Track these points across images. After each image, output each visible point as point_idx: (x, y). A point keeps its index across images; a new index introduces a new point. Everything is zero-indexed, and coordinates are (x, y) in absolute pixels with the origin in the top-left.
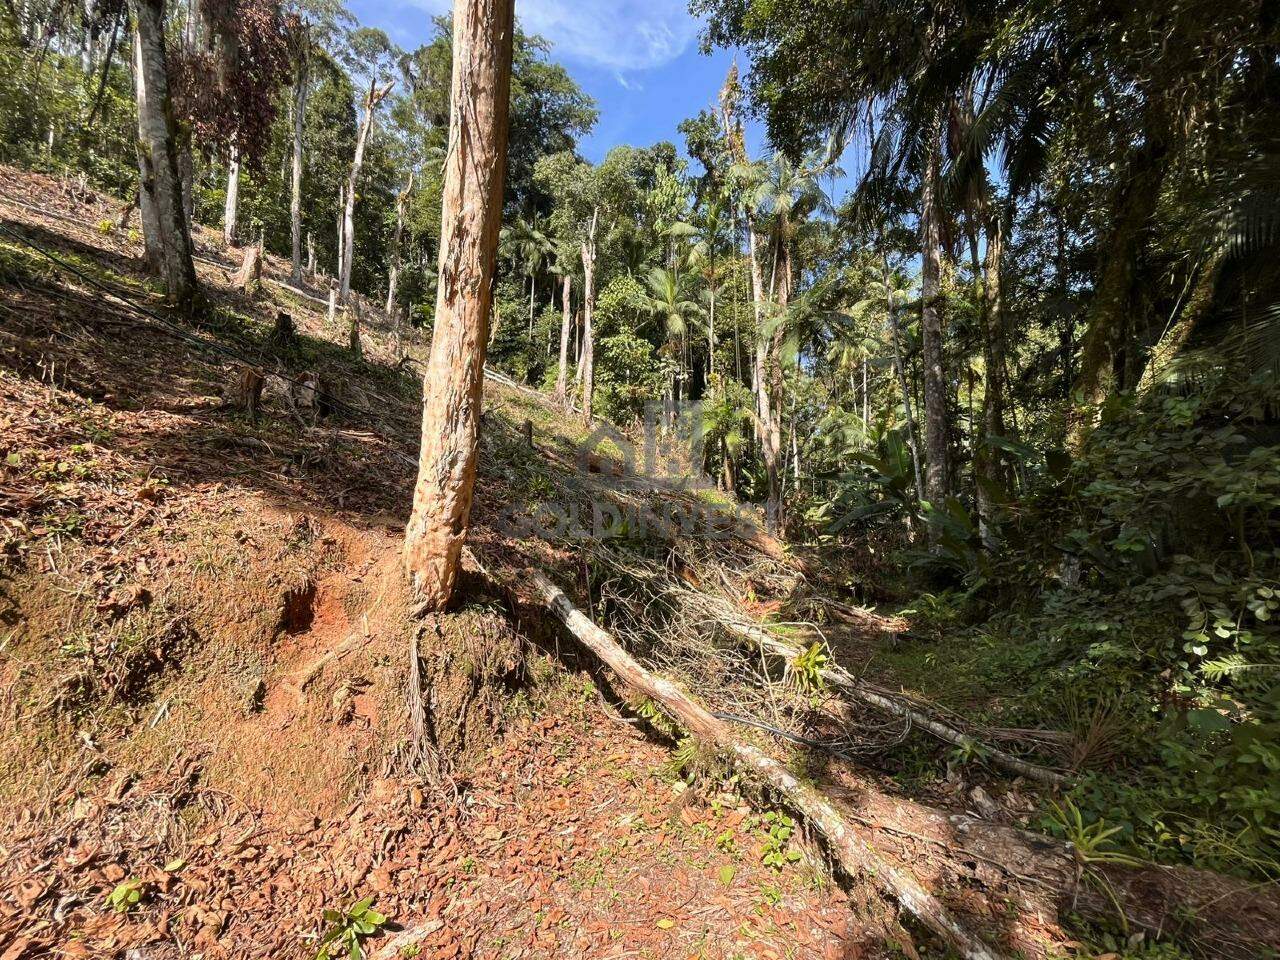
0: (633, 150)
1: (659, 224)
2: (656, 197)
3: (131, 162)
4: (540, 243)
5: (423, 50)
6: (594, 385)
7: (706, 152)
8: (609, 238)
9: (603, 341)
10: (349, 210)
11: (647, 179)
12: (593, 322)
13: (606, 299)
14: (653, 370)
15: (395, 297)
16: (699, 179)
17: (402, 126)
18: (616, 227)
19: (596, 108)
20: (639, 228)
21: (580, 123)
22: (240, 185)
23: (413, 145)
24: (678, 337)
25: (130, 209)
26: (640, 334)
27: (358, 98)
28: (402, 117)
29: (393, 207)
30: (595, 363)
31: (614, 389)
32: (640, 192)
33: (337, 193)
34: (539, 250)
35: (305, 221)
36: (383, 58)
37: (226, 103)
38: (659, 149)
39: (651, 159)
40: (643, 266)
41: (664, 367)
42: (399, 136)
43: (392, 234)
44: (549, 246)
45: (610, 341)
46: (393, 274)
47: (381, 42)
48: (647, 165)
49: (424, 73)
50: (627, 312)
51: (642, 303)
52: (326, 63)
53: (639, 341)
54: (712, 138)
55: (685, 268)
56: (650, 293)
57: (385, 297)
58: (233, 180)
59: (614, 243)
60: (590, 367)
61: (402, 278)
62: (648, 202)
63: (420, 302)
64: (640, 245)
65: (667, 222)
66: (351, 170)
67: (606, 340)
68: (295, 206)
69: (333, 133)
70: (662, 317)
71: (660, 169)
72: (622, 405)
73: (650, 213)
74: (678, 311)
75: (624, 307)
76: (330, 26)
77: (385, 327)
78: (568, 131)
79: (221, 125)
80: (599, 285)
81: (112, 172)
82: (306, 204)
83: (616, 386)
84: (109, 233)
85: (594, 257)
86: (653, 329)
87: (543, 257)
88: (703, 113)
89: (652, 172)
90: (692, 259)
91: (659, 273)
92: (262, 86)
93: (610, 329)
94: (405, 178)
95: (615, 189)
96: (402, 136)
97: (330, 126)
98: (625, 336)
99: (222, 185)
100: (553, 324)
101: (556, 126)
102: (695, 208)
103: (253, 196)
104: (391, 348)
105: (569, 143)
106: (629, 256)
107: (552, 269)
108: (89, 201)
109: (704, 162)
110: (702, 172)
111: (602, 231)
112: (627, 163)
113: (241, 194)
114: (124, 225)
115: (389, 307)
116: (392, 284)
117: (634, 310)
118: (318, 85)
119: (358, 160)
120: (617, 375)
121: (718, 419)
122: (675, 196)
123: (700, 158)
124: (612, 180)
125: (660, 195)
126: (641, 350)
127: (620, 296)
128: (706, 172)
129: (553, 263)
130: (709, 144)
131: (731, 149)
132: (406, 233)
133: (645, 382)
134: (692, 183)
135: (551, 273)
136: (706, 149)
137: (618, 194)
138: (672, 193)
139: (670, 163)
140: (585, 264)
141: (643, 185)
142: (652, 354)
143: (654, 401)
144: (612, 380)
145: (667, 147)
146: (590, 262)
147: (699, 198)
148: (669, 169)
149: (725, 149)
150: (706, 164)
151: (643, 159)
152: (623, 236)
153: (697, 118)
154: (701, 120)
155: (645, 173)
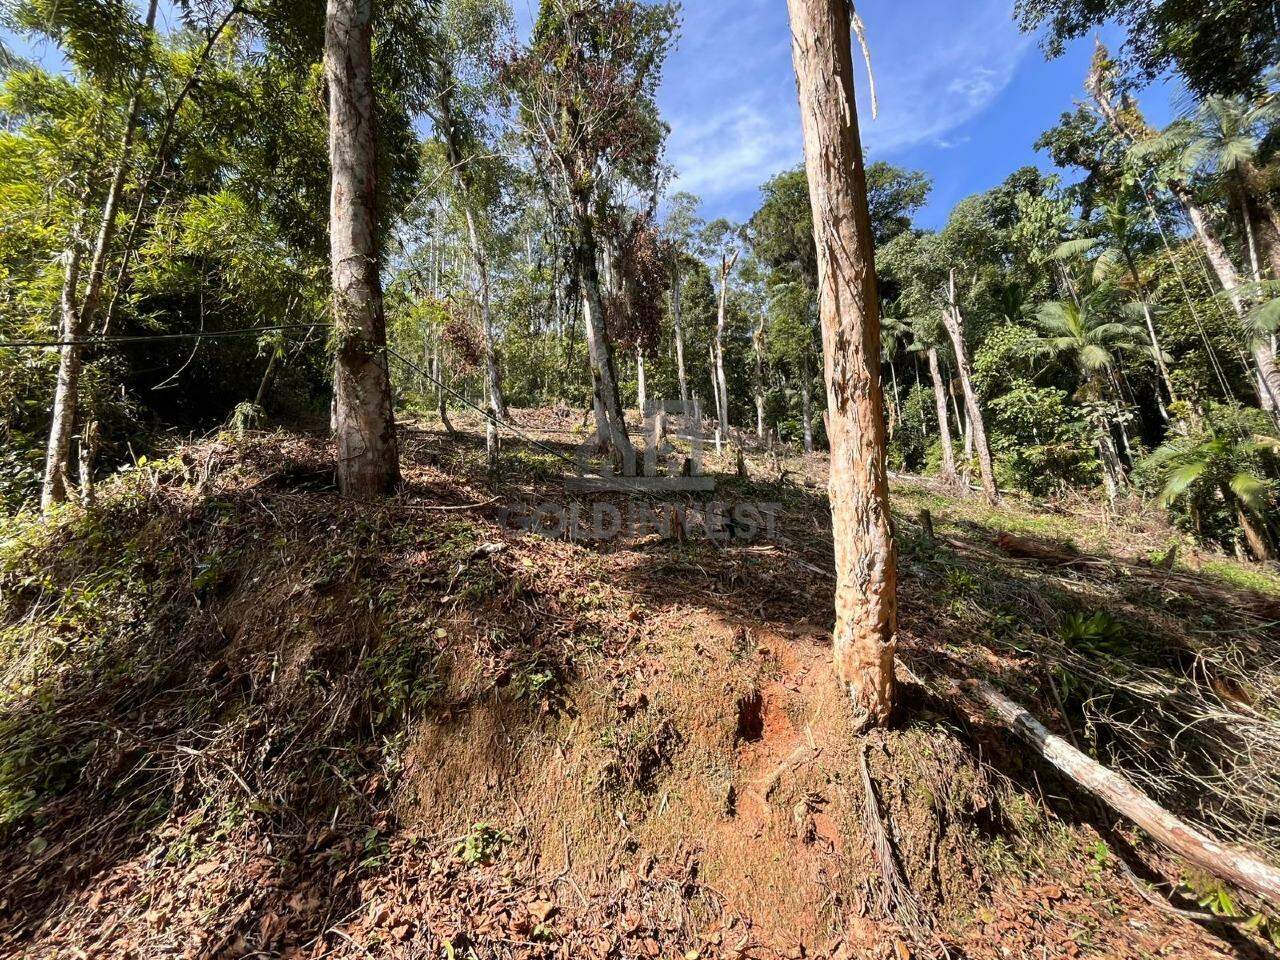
0: (980, 196)
1: (1035, 256)
2: (1025, 228)
3: (586, 382)
4: (893, 328)
5: (755, 216)
6: (991, 455)
7: (1083, 152)
8: (972, 294)
9: (990, 404)
10: (720, 362)
11: (1006, 215)
12: (974, 387)
13: (983, 359)
14: (1073, 419)
15: (764, 420)
16: (1081, 185)
17: (748, 281)
18: (978, 280)
19: (926, 179)
20: (1008, 269)
21: (912, 200)
22: (646, 372)
23: (758, 291)
24: (1101, 371)
25: (588, 412)
26: (1041, 383)
27: (713, 275)
28: (747, 274)
29: (750, 347)
30: (987, 430)
31: (1020, 454)
32: (1001, 233)
33: (708, 352)
34: (893, 335)
35: (689, 383)
36: (726, 237)
37: (632, 320)
38: (1015, 180)
39: (1008, 194)
40: (1024, 307)
41: (1091, 412)
42: (746, 289)
43: (752, 370)
44: (903, 327)
45: (1002, 401)
46: (759, 401)
47: (724, 226)
48: (1003, 202)
49: (760, 232)
50: (1014, 364)
51: (1029, 344)
52: (689, 261)
53: (1042, 392)
54: (1088, 134)
55: (1088, 287)
56: (1043, 332)
57: (756, 424)
58: (640, 370)
59: (980, 297)
60: (981, 436)
61: (767, 402)
62: (1014, 238)
63: (786, 419)
64: (1015, 287)
65: (1047, 249)
66: (716, 333)
67: (995, 401)
68: (681, 374)
69: (698, 311)
70: (1070, 357)
71: (1022, 199)
72: (1037, 471)
73: (1020, 251)
74: (1092, 341)
75: (1009, 359)
76: (688, 235)
77: (760, 450)
78: (901, 214)
79: (631, 336)
80: (971, 347)
81: (576, 393)
82: (688, 371)
83: (1022, 450)
84: (580, 433)
85: (960, 319)
86: (1062, 372)
87: (899, 340)
88: (1066, 116)
89: (1013, 206)
90: (1097, 274)
91: (1051, 307)
92: (651, 299)
93: (997, 388)
94: (757, 320)
95: (968, 243)
96: (749, 288)
97: (697, 305)
98: (1021, 391)
99: (635, 377)
100: (924, 402)
101: (887, 216)
102: (1086, 216)
103: (653, 377)
104: (769, 466)
105: (903, 224)
106: (1005, 302)
107: (912, 348)
108: (567, 416)
109: (1083, 163)
110: (1083, 174)
111: (962, 290)
112: (979, 211)
113: (647, 378)
114: (585, 425)
115: (760, 431)
116: (760, 411)
117: (1025, 360)
118: (685, 280)
119: (721, 321)
120: (1019, 437)
121: (1207, 460)
122: (1050, 217)
123: (1076, 163)
124: (963, 236)
125: (1028, 224)
126: (1048, 401)
127: (1003, 349)
128: (1089, 173)
129: (911, 342)
130: (1085, 142)
131: (1122, 131)
132: (765, 364)
133: (1065, 437)
134: (1072, 193)
135: (911, 352)
136: (1082, 149)
137: (973, 246)
138: (1045, 216)
139: (1033, 187)
140: (950, 330)
141: (1003, 225)
142: (1066, 402)
143: (1086, 457)
144: (1015, 444)
145: (1025, 172)
146: (956, 326)
147: (1088, 203)
148: (1034, 194)
149: (1113, 135)
150: (1086, 164)
151: (996, 199)
152: (989, 285)
153: (1059, 124)
154: (1066, 124)
155: (1003, 211)
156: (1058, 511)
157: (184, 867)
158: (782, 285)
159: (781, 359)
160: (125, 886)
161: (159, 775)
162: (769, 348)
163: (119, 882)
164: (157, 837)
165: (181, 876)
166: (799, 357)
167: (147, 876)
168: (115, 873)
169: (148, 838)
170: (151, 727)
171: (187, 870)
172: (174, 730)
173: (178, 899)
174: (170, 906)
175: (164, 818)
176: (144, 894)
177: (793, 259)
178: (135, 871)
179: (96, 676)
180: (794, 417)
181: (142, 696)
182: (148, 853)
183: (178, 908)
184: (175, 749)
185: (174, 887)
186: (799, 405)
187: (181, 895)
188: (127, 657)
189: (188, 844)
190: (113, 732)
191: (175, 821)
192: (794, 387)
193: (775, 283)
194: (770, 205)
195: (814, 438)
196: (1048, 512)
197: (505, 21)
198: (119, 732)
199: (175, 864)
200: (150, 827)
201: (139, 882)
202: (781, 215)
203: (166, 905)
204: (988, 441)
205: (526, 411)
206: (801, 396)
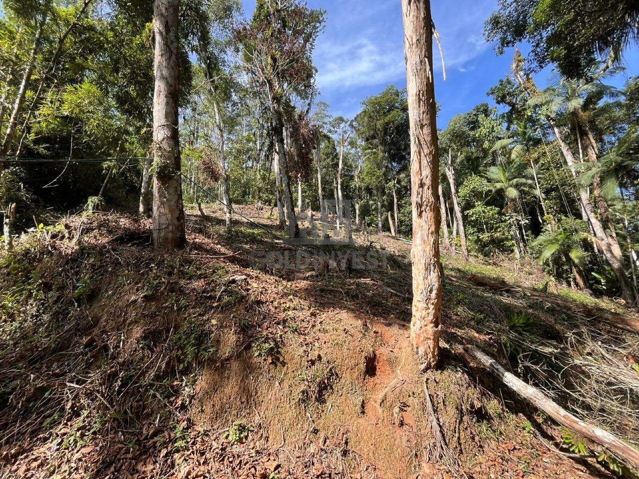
0: (463, 115)
1: (486, 145)
2: (483, 131)
3: (272, 194)
5: (358, 116)
6: (466, 237)
7: (508, 99)
8: (458, 160)
9: (466, 213)
10: (339, 187)
11: (474, 125)
12: (458, 204)
13: (463, 191)
14: (502, 222)
15: (359, 215)
16: (507, 113)
17: (353, 147)
18: (461, 154)
19: (438, 104)
20: (473, 149)
22: (302, 189)
23: (357, 153)
24: (513, 200)
25: (272, 208)
26: (488, 204)
27: (336, 143)
28: (352, 144)
29: (353, 180)
30: (464, 226)
31: (478, 237)
32: (472, 133)
33: (333, 181)
35: (323, 196)
36: (342, 125)
37: (298, 163)
38: (478, 109)
39: (475, 115)
40: (481, 168)
41: (510, 218)
42: (351, 151)
43: (354, 191)
45: (471, 212)
46: (357, 207)
47: (341, 120)
48: (473, 118)
49: (359, 124)
50: (477, 194)
51: (486, 187)
52: (326, 137)
53: (488, 208)
54: (511, 90)
55: (510, 162)
56: (489, 181)
57: (355, 218)
58: (300, 188)
59: (462, 162)
60: (461, 228)
61: (361, 207)
62: (477, 136)
63: (370, 216)
64: (477, 158)
65: (492, 142)
66: (338, 172)
67: (468, 212)
68: (320, 191)
69: (329, 160)
70: (501, 192)
71: (481, 117)
72: (485, 245)
73: (479, 141)
74: (511, 186)
75: (473, 192)
76: (324, 123)
77: (357, 230)
79: (296, 171)
80: (458, 184)
81: (267, 198)
82: (323, 189)
83: (479, 235)
84: (269, 218)
85: (453, 172)
86: (497, 199)
88: (501, 81)
89: (477, 121)
90: (513, 156)
91: (493, 169)
92: (307, 153)
93: (468, 205)
94: (357, 167)
95: (457, 137)
96: (353, 151)
97: (328, 157)
98: (479, 207)
99: (297, 191)
102: (508, 129)
103: (305, 192)
104: (363, 239)
106: (473, 166)
108: (262, 209)
109: (508, 103)
110: (508, 109)
111: (454, 157)
112: (462, 122)
113: (302, 192)
114: (271, 215)
115: (357, 221)
116: (357, 211)
117: (481, 193)
118: (323, 145)
119: (340, 166)
120: (478, 229)
121: (560, 243)
122: (493, 127)
123: (505, 103)
124: (455, 133)
125: (484, 130)
126: (491, 212)
127: (471, 187)
128: (510, 108)
130: (509, 94)
131: (526, 90)
132: (360, 188)
133: (499, 230)
134: (503, 117)
136: (508, 97)
137: (459, 138)
138: (491, 126)
139: (486, 112)
140: (449, 177)
141: (472, 129)
142: (500, 213)
143: (507, 239)
144: (476, 232)
145: (483, 105)
146: (451, 175)
147: (510, 122)
148: (487, 116)
149: (522, 92)
150: (510, 104)
151: (470, 117)
152: (466, 157)
153: (498, 85)
154: (501, 85)
155: (473, 122)
156: (495, 264)
157: (73, 450)
158: (369, 151)
159: (368, 186)
160: (40, 461)
161: (57, 399)
162: (362, 181)
163: (35, 460)
164: (57, 434)
165: (72, 455)
166: (377, 186)
167: (51, 455)
168: (33, 454)
169: (51, 434)
170: (51, 373)
171: (75, 451)
172: (64, 374)
173: (72, 468)
174: (68, 472)
175: (60, 423)
176: (52, 466)
177: (375, 138)
178: (45, 453)
179: (15, 344)
180: (373, 215)
181: (45, 355)
182: (51, 443)
183: (72, 473)
184: (65, 384)
185: (69, 461)
186: (376, 209)
187: (73, 465)
188: (34, 334)
189: (75, 437)
190: (28, 376)
191: (66, 424)
192: (374, 200)
193: (366, 149)
194: (365, 112)
195: (383, 226)
196: (490, 264)
197: (238, 9)
198: (32, 376)
199: (68, 448)
200: (52, 428)
201: (48, 459)
202: (370, 117)
203: (65, 471)
204: (465, 230)
205: (241, 206)
206: (377, 205)
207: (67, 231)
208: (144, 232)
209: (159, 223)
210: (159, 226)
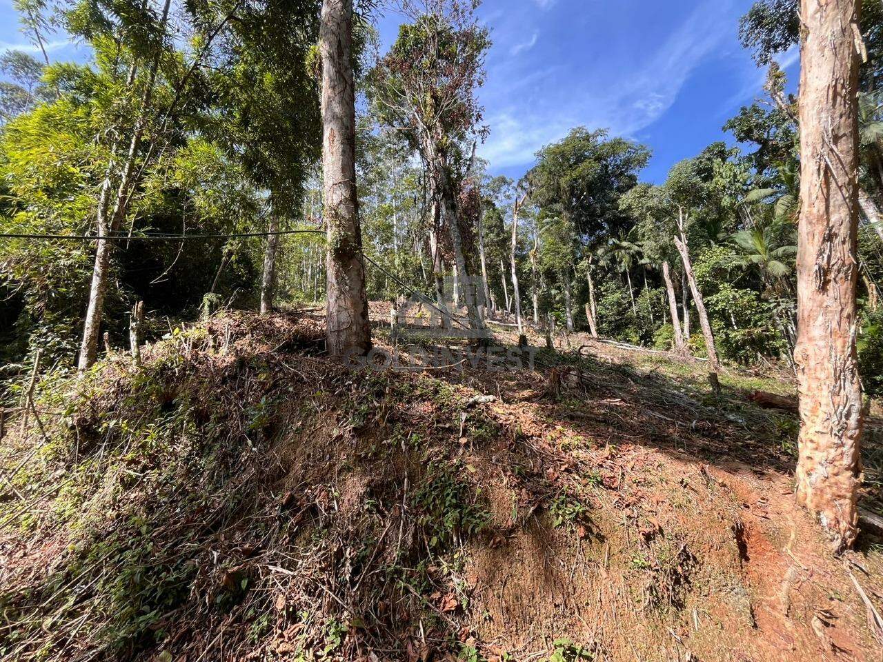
0: (691, 160)
1: (726, 201)
2: (719, 181)
4: (629, 248)
7: (756, 134)
9: (705, 300)
10: (514, 270)
11: (707, 173)
14: (764, 311)
16: (755, 154)
18: (689, 216)
19: (648, 149)
21: (639, 163)
23: (530, 224)
26: (739, 286)
29: (527, 261)
30: (709, 318)
31: (727, 335)
32: (705, 185)
33: (500, 264)
34: (629, 253)
35: (488, 284)
38: (710, 150)
39: (708, 159)
40: (723, 235)
41: (775, 307)
43: (528, 276)
44: (636, 248)
45: (714, 298)
46: (535, 298)
48: (706, 164)
50: (719, 272)
52: (489, 202)
53: (741, 291)
54: (760, 121)
56: (741, 251)
57: (533, 313)
59: (691, 228)
60: (706, 322)
61: (540, 298)
62: (712, 189)
63: (554, 310)
64: (716, 221)
66: (508, 251)
67: (710, 298)
68: (484, 278)
69: (492, 235)
70: (758, 267)
71: (716, 163)
72: (740, 347)
74: (774, 259)
75: (717, 269)
78: (630, 172)
80: (693, 259)
83: (729, 332)
87: (633, 256)
89: (710, 168)
90: (778, 211)
94: (530, 243)
95: (683, 192)
97: (491, 231)
98: (727, 292)
100: (651, 299)
101: (621, 174)
102: (758, 176)
105: (632, 179)
106: (708, 231)
107: (643, 261)
110: (756, 147)
112: (690, 170)
115: (536, 319)
116: (535, 305)
120: (725, 323)
121: (866, 340)
122: (735, 176)
123: (751, 139)
124: (681, 187)
125: (721, 179)
126: (747, 298)
127: (712, 262)
128: (760, 146)
129: (642, 258)
130: (758, 126)
131: (792, 118)
132: (537, 273)
133: (759, 324)
134: (750, 160)
135: (642, 264)
136: (755, 131)
137: (686, 194)
138: (732, 174)
139: (723, 155)
140: (680, 249)
141: (705, 180)
142: (758, 299)
143: (774, 337)
144: (723, 328)
145: (717, 145)
146: (685, 246)
147: (761, 167)
148: (724, 160)
149: (784, 120)
150: (758, 141)
151: (701, 162)
152: (698, 220)
153: (739, 115)
154: (743, 114)
155: (705, 170)
156: (757, 375)
158: (548, 220)
159: (548, 269)
162: (540, 262)
166: (562, 267)
177: (556, 201)
180: (558, 309)
186: (562, 301)
192: (559, 288)
193: (543, 218)
194: (543, 166)
195: (575, 320)
196: (751, 376)
197: (373, 41)
202: (550, 173)
204: (710, 326)
205: (377, 303)
206: (565, 295)
207: (211, 336)
208: (316, 337)
209: (339, 322)
210: (339, 326)
